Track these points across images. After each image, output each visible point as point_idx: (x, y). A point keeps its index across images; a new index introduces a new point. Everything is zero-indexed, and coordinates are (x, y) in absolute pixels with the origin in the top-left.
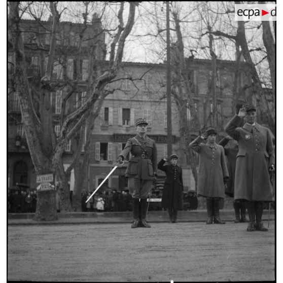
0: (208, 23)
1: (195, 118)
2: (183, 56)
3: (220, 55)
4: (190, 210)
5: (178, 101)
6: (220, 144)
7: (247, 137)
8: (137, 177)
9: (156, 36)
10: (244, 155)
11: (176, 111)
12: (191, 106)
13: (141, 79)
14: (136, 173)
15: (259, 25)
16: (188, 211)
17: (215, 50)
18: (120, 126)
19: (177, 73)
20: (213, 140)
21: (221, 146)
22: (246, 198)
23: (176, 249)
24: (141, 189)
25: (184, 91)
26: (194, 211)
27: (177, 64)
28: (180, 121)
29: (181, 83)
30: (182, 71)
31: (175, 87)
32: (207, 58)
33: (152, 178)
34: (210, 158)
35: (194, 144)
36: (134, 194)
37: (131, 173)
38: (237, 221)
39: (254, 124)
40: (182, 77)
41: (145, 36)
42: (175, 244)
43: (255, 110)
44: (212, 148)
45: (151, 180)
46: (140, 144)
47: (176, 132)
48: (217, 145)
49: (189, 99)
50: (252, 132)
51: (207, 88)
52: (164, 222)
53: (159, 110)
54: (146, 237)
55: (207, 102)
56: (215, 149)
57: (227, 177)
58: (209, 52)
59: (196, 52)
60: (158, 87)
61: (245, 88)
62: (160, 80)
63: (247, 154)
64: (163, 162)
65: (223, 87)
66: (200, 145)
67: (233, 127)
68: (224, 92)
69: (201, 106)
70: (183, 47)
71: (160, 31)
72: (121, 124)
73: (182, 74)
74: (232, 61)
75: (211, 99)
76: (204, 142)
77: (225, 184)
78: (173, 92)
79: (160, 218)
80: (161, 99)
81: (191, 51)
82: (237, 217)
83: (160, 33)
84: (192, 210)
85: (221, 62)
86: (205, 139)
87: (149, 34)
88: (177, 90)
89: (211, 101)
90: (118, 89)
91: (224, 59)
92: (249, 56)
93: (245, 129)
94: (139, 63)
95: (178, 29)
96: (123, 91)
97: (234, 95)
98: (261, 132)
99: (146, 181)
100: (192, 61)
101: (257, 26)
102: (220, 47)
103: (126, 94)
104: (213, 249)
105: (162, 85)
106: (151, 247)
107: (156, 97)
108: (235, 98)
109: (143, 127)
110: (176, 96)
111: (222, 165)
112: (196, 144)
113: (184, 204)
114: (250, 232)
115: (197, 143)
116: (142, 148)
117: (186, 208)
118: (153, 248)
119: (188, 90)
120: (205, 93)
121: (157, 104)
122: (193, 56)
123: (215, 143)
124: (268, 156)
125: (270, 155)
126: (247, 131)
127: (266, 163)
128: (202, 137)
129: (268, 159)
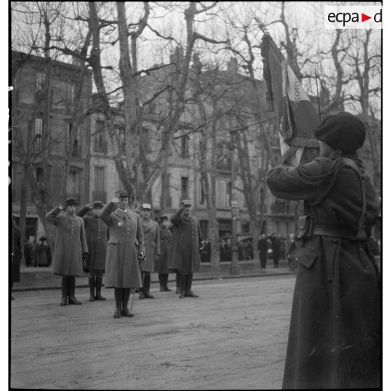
7: (119, 224)
10: (116, 242)
20: (73, 212)
21: (81, 219)
22: (116, 286)
35: (51, 214)
44: (71, 221)
48: (77, 217)
56: (75, 222)
57: (86, 253)
63: (119, 241)
66: (58, 217)
67: (108, 213)
77: (83, 261)
86: (63, 209)
93: (116, 215)
98: (132, 219)
101: (112, 42)
111: (81, 239)
112: (53, 216)
115: (55, 214)
123: (75, 214)
124: (138, 244)
125: (140, 243)
126: (119, 217)
127: (136, 250)
128: (61, 208)
129: (138, 247)
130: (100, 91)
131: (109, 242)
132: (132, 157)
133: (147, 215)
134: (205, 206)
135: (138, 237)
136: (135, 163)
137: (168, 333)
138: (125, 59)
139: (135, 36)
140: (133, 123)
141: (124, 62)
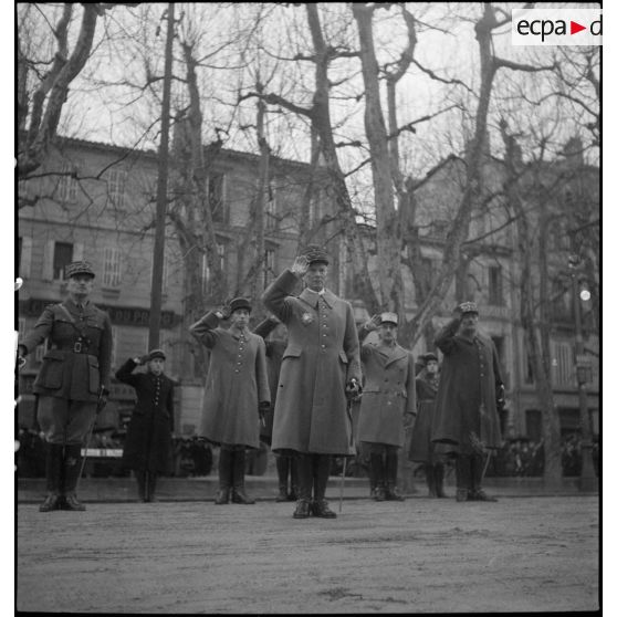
0: (258, 77)
1: (218, 276)
2: (200, 139)
3: (280, 147)
4: (194, 476)
5: (183, 235)
6: (258, 332)
7: (306, 317)
8: (59, 394)
9: (143, 89)
10: (298, 355)
11: (176, 257)
12: (209, 250)
13: (98, 178)
14: (59, 385)
15: (360, 93)
16: (190, 478)
17: (268, 134)
18: (46, 281)
19: (185, 175)
20: (242, 322)
21: (260, 338)
22: (296, 446)
23: (125, 555)
24: (68, 423)
25: (197, 217)
26: (202, 478)
27: (187, 156)
28: (185, 282)
29: (193, 197)
30: (195, 171)
31: (178, 205)
32: (250, 151)
33: (95, 398)
34: (233, 359)
36: (50, 434)
37: (47, 386)
38: (281, 498)
39: (322, 292)
40: (195, 184)
41: (116, 84)
42: (126, 545)
43: (326, 263)
44: (237, 339)
45: (94, 403)
46: (73, 320)
47: (174, 302)
48: (251, 333)
49: (207, 234)
50: (317, 308)
51: (249, 215)
52: (129, 501)
53: (141, 253)
54: (63, 531)
55: (245, 243)
56: (245, 342)
57: (266, 403)
58: (255, 137)
59: (227, 133)
60: (142, 201)
61: (324, 222)
62: (146, 185)
63: (303, 353)
64: (131, 364)
65: (282, 215)
66: (213, 331)
67: (279, 294)
68: (282, 226)
69: (234, 252)
70: (201, 120)
71: (151, 79)
72: (51, 278)
73: (195, 178)
74: (302, 163)
75: (254, 238)
76: (223, 326)
77: (261, 418)
78: (174, 216)
79: (123, 493)
80: (146, 228)
81: (217, 130)
82: (283, 489)
83: (152, 84)
84: (199, 475)
85: (280, 163)
86: (225, 318)
87: (126, 83)
88: (183, 212)
89: (253, 243)
90: (46, 197)
91: (285, 157)
92: (334, 155)
93: (303, 301)
94: (102, 144)
95: (191, 79)
96: (59, 202)
97: (302, 232)
98: (335, 309)
99: (81, 404)
100: (218, 152)
101: (355, 96)
102: (279, 129)
103: (65, 209)
104: (206, 555)
105: (150, 198)
106: (67, 550)
107: (135, 224)
108: (303, 240)
109: (83, 282)
110: (179, 225)
111: (257, 376)
112: (203, 328)
113: (183, 462)
114: (298, 520)
115: (206, 326)
116: (75, 328)
117: (185, 472)
118: (71, 553)
119: (205, 213)
120: (243, 225)
121: (136, 238)
122: (220, 142)
123: (247, 328)
124: (345, 360)
125: (350, 359)
126: (307, 303)
127: (341, 374)
128: (219, 315)
129: (347, 366)
130: (331, 163)
131: (285, 355)
132: (390, 275)
133: (389, 334)
134: (532, 387)
135: (347, 348)
136: (394, 287)
137: (388, 540)
138: (373, 111)
139: (392, 80)
140: (389, 218)
141: (371, 116)
